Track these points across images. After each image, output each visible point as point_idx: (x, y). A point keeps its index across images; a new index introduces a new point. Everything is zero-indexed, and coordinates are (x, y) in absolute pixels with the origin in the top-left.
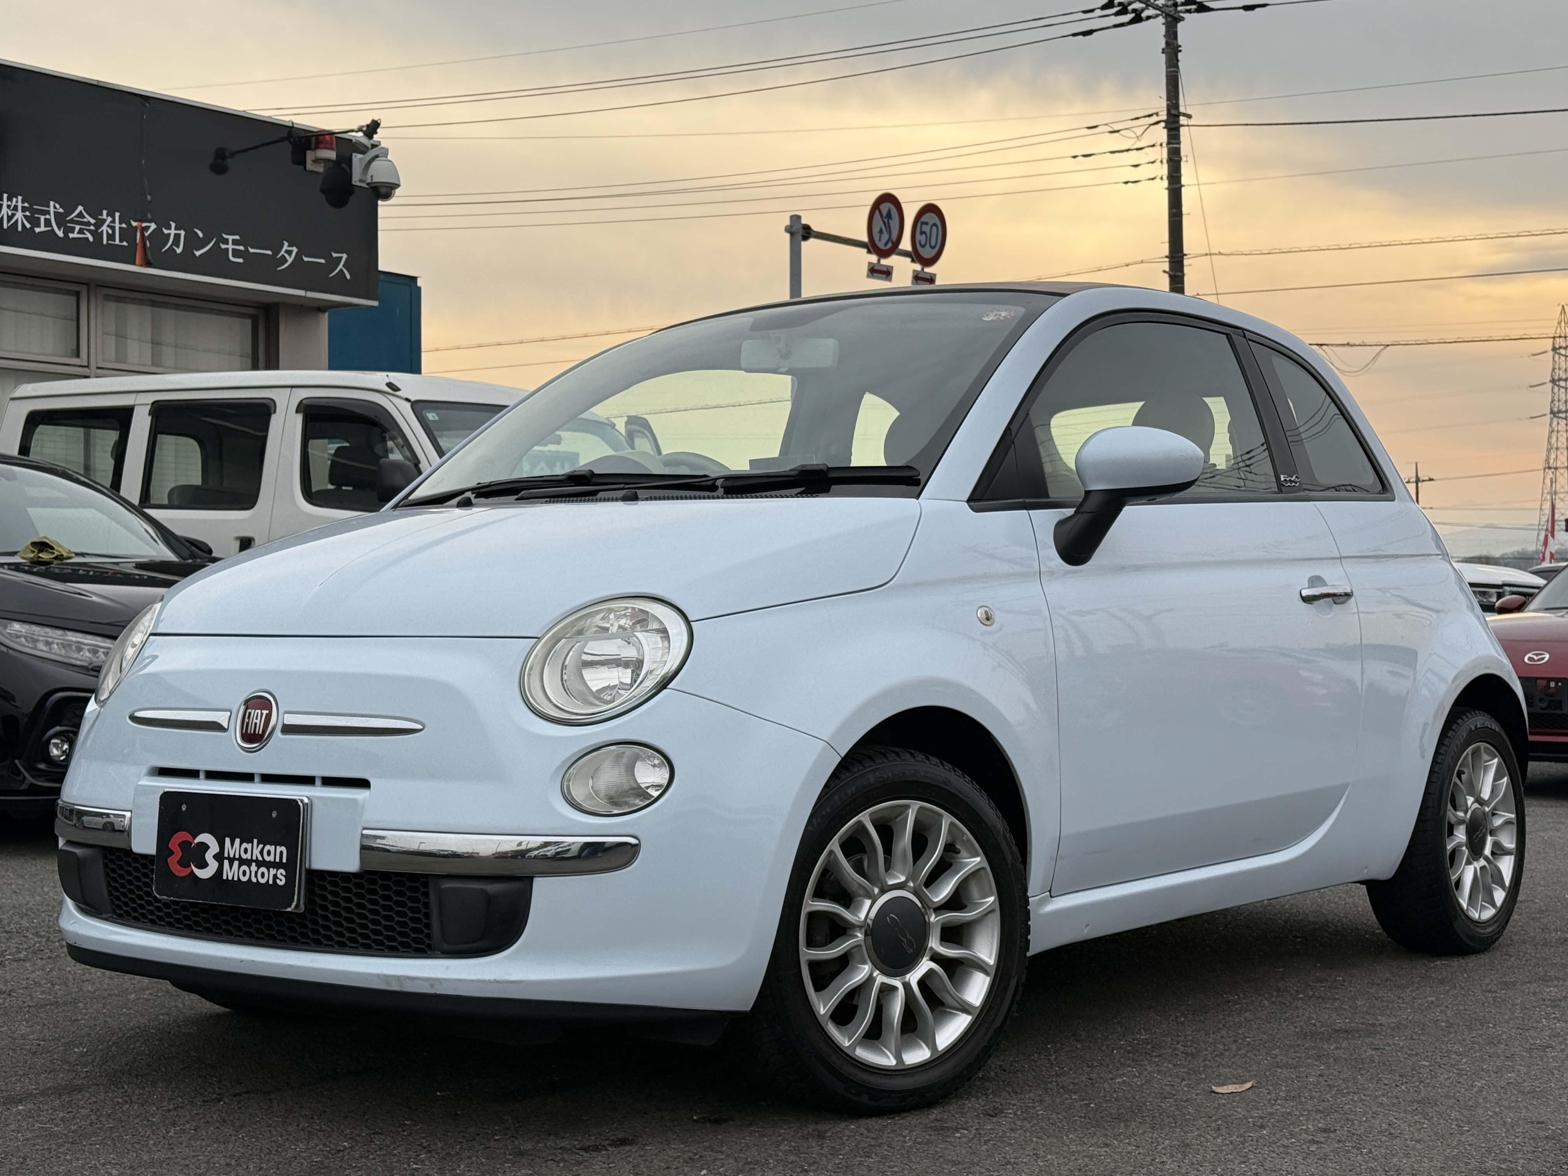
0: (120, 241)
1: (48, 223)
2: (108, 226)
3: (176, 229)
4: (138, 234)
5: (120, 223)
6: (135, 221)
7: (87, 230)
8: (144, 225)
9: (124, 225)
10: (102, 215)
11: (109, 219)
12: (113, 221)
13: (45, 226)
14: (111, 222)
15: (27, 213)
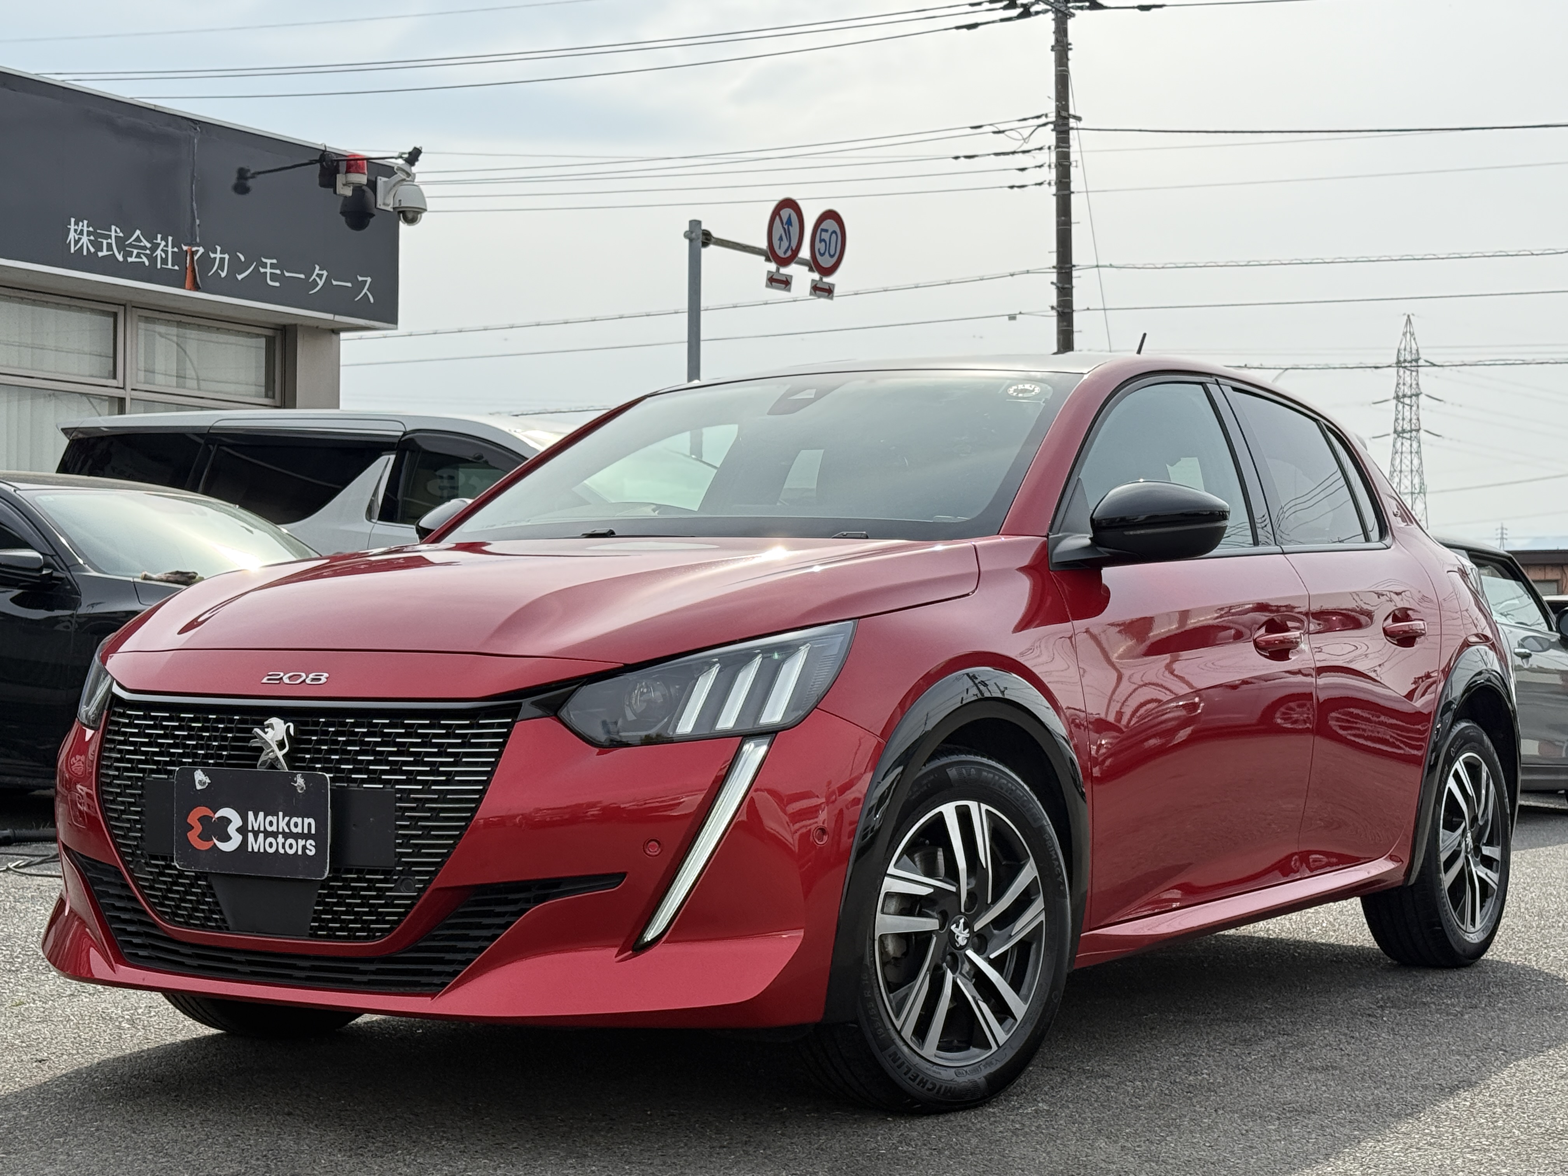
0: (173, 265)
1: (109, 247)
2: (162, 250)
3: (221, 253)
4: (188, 258)
5: (173, 248)
6: (185, 245)
7: (144, 254)
8: (194, 249)
9: (176, 250)
10: (157, 240)
11: (163, 243)
12: (166, 246)
13: (107, 251)
14: (165, 246)
15: (92, 238)
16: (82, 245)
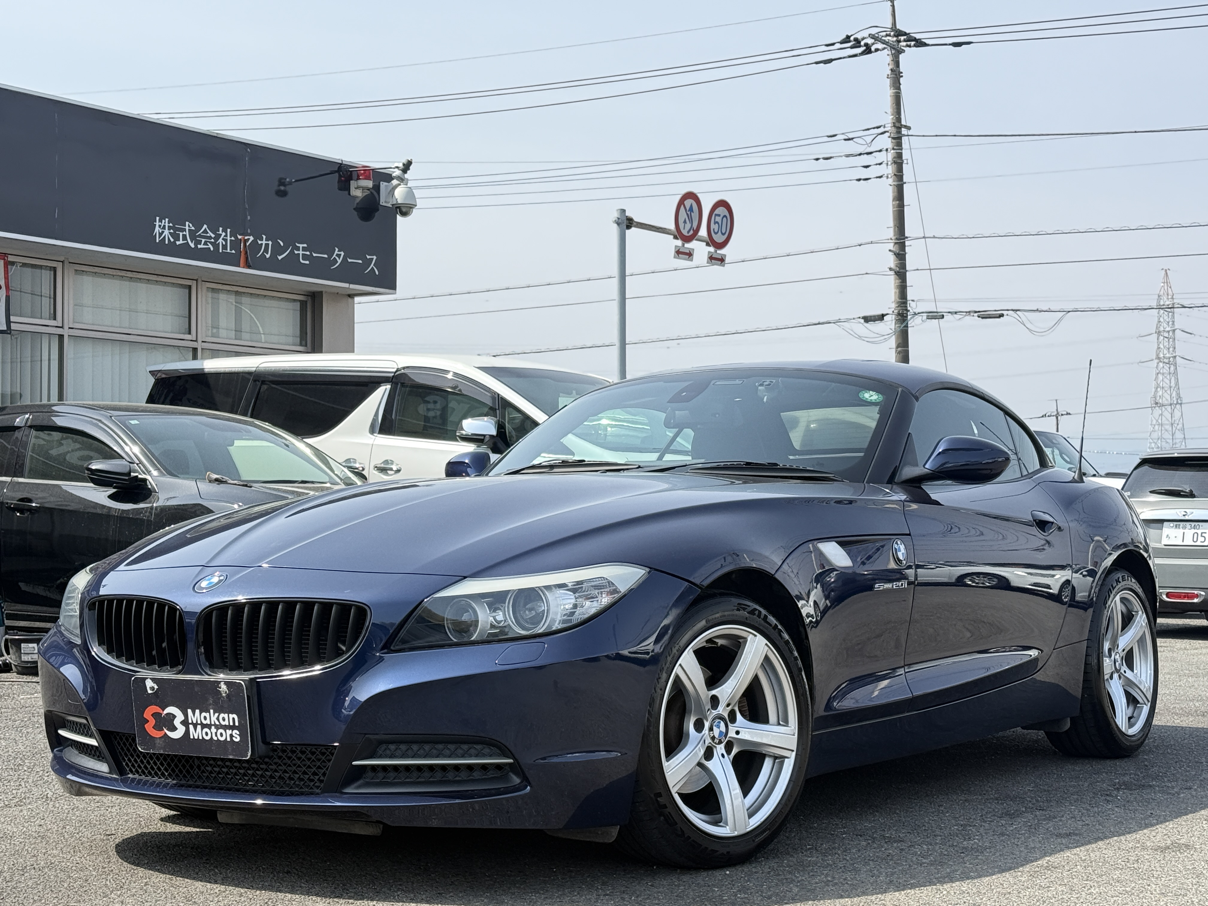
0: (231, 250)
1: (184, 237)
3: (266, 240)
4: (242, 244)
5: (230, 237)
6: (239, 235)
7: (210, 242)
8: (246, 238)
9: (233, 238)
10: (219, 231)
11: (224, 234)
12: (226, 236)
13: (183, 240)
15: (172, 231)
16: (165, 237)
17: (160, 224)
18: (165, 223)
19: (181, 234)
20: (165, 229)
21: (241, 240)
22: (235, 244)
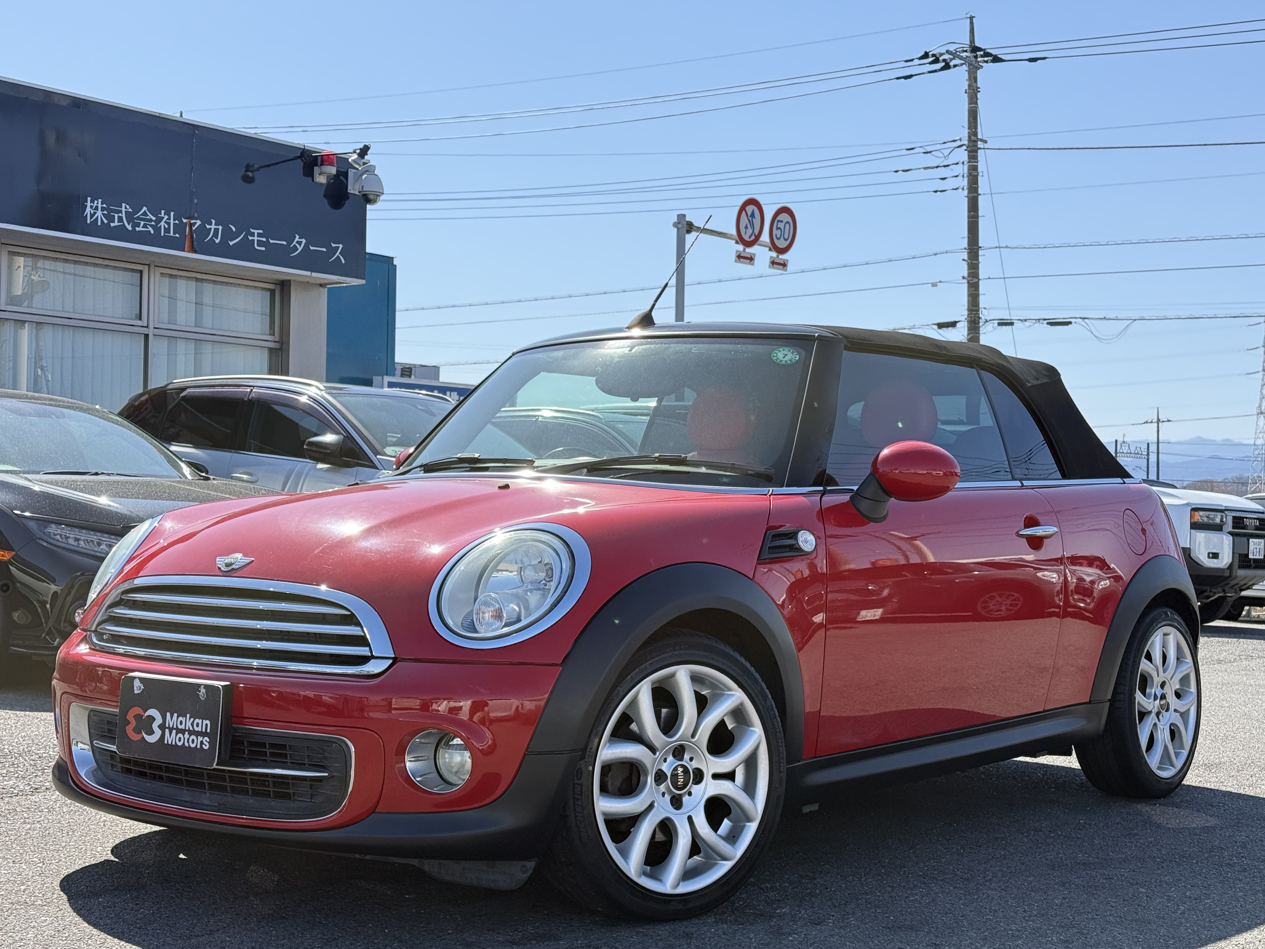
0: (173, 233)
1: (120, 219)
2: (165, 222)
3: (215, 225)
4: (188, 228)
5: (174, 220)
6: (185, 219)
7: (149, 225)
8: (192, 221)
9: (177, 222)
10: (161, 214)
11: (166, 217)
12: (169, 219)
13: (118, 222)
15: (105, 212)
16: (97, 217)
17: (92, 204)
18: (98, 203)
19: (116, 215)
20: (97, 210)
21: (186, 223)
22: (179, 228)
